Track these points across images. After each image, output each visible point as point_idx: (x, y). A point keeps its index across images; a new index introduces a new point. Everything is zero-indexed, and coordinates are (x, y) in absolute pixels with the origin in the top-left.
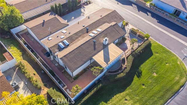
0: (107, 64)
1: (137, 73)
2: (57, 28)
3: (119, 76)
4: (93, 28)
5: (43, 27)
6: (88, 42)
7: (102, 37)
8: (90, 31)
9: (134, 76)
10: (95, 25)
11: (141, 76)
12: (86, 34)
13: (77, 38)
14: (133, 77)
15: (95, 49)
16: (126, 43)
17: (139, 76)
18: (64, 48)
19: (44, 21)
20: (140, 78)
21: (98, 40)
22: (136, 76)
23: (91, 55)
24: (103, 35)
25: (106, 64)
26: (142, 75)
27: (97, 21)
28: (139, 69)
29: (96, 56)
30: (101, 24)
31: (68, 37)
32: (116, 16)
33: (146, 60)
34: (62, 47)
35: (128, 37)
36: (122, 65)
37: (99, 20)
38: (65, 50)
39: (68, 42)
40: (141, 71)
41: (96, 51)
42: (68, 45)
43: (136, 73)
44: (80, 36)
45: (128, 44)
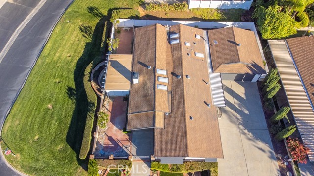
0: (111, 61)
1: (75, 93)
2: (215, 56)
3: (91, 65)
4: (174, 85)
5: (228, 41)
6: (153, 60)
7: (148, 81)
8: (173, 79)
9: (76, 87)
10: (178, 91)
11: (67, 91)
12: (171, 70)
13: (173, 56)
14: (76, 84)
15: (140, 63)
16: (120, 130)
17: (70, 89)
18: (169, 37)
19: (238, 45)
20: (67, 87)
21: (147, 74)
22: (74, 87)
23: (136, 54)
24: (149, 85)
25: (112, 59)
26: (67, 93)
27: (184, 101)
28: (75, 99)
29: (131, 59)
30: (175, 103)
31: (181, 47)
32: (174, 146)
33: (71, 121)
34: (171, 35)
35: (126, 147)
36: (99, 87)
37: (184, 105)
38: (166, 37)
39: (175, 44)
40: (71, 99)
41: (136, 62)
42: (170, 43)
43: (75, 91)
44: (174, 62)
45: (116, 130)
